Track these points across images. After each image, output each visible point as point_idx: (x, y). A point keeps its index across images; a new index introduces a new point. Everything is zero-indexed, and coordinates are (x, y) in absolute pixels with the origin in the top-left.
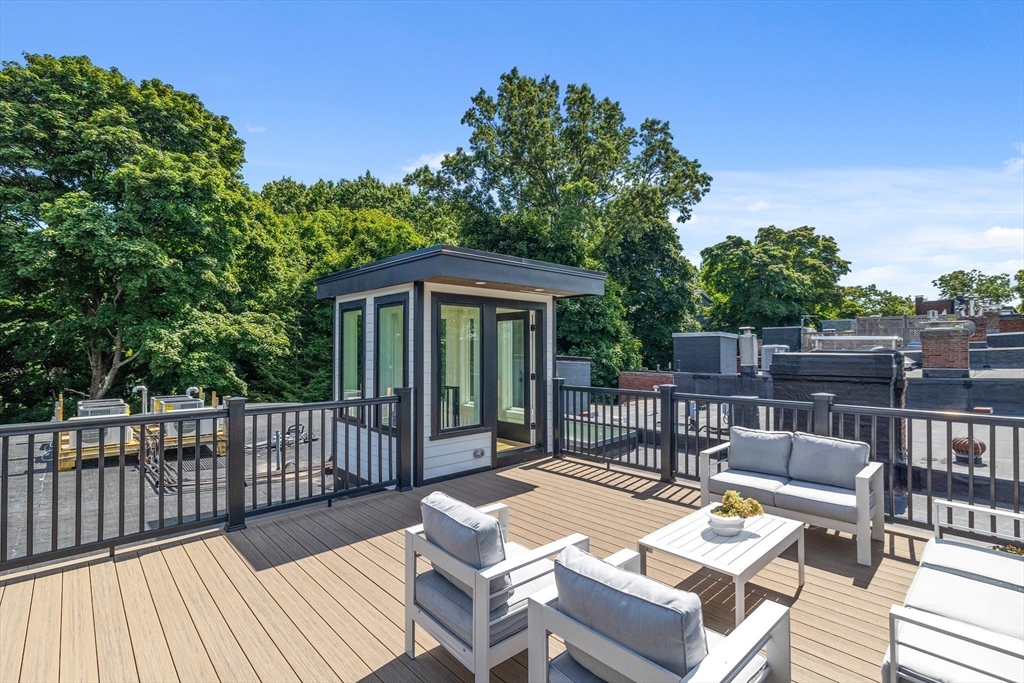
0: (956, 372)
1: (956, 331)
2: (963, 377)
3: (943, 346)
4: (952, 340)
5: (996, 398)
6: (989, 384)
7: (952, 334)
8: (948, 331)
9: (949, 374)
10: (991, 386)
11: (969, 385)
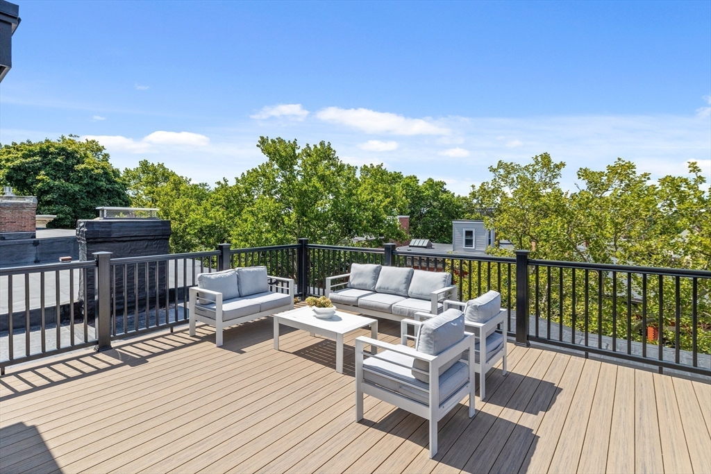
0: (27, 234)
1: (27, 204)
2: (32, 238)
3: (17, 215)
4: (24, 210)
5: (55, 250)
6: (50, 241)
7: (25, 206)
8: (22, 204)
9: (21, 236)
10: (52, 243)
11: (36, 243)
